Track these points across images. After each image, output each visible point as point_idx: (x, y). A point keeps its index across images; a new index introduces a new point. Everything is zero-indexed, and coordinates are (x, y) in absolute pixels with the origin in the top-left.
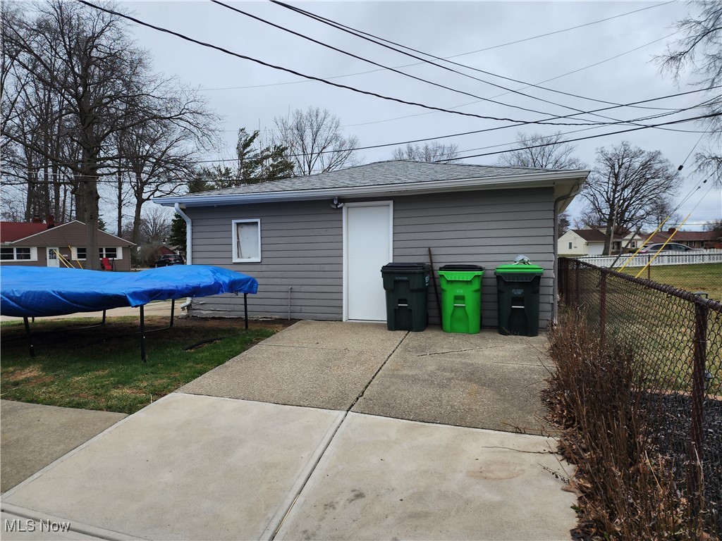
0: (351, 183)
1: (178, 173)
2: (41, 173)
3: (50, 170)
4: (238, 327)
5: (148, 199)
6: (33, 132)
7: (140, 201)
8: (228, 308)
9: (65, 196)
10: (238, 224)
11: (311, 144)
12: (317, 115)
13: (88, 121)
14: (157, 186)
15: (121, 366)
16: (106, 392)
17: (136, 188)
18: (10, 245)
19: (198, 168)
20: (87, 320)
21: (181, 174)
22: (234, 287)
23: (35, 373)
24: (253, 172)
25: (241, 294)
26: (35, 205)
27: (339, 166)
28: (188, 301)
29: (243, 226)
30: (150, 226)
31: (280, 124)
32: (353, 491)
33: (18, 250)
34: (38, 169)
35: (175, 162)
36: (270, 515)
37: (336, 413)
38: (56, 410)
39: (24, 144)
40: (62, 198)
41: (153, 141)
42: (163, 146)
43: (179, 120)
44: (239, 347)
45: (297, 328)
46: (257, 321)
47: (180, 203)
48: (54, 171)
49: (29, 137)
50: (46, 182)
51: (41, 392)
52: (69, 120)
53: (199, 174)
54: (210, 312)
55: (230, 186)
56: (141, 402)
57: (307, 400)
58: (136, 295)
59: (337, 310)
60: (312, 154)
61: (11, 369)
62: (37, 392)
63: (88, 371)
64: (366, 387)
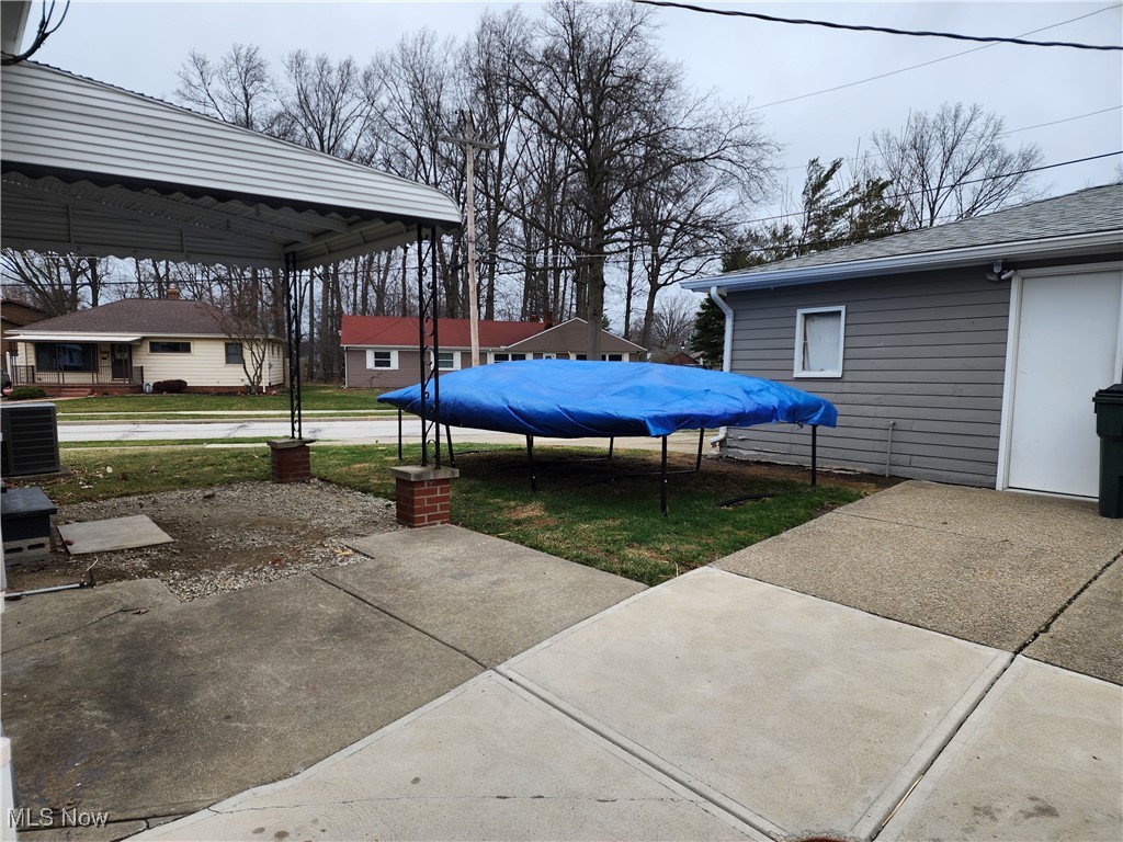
0: (1033, 231)
1: (710, 241)
2: (540, 257)
3: (550, 251)
4: (799, 481)
5: (665, 284)
6: (533, 202)
7: (655, 287)
8: (783, 448)
9: (565, 286)
10: (807, 316)
11: (939, 171)
12: (956, 116)
13: (597, 180)
14: (679, 264)
15: (635, 518)
16: (619, 550)
17: (650, 269)
18: (506, 350)
19: (740, 231)
20: (591, 450)
21: (714, 242)
22: (796, 414)
23: (537, 513)
24: (828, 230)
25: (808, 429)
26: (532, 298)
27: (995, 204)
28: (722, 432)
29: (815, 317)
30: (665, 324)
31: (881, 142)
32: (1033, 799)
33: (513, 356)
34: (537, 252)
35: (707, 225)
36: (872, 794)
37: (991, 652)
38: (563, 564)
39: (523, 218)
40: (561, 289)
41: (679, 196)
42: (692, 201)
43: (717, 160)
44: (802, 512)
45: (903, 492)
46: (828, 474)
47: (718, 287)
48: (555, 253)
49: (529, 210)
50: (545, 269)
51: (544, 537)
52: (573, 181)
53: (741, 241)
54: (754, 453)
55: (789, 254)
56: (664, 572)
57: (930, 618)
58: (657, 420)
59: (986, 468)
60: (939, 189)
61: (513, 504)
62: (540, 537)
63: (597, 518)
64: (1055, 617)
